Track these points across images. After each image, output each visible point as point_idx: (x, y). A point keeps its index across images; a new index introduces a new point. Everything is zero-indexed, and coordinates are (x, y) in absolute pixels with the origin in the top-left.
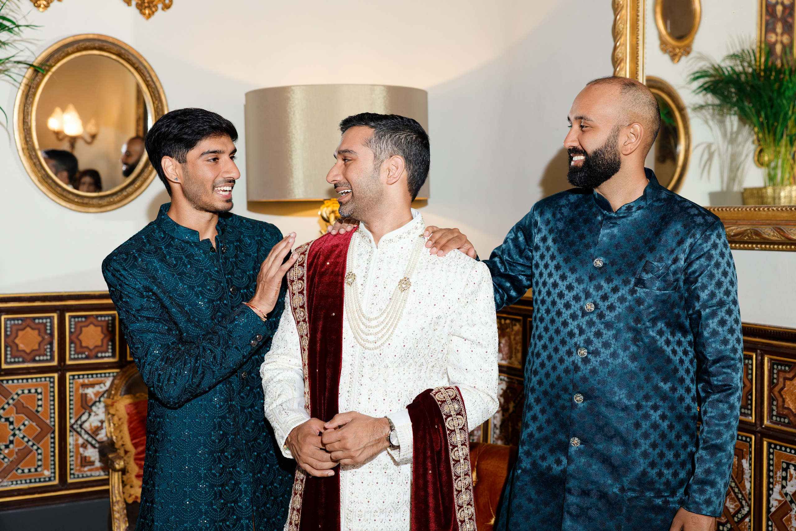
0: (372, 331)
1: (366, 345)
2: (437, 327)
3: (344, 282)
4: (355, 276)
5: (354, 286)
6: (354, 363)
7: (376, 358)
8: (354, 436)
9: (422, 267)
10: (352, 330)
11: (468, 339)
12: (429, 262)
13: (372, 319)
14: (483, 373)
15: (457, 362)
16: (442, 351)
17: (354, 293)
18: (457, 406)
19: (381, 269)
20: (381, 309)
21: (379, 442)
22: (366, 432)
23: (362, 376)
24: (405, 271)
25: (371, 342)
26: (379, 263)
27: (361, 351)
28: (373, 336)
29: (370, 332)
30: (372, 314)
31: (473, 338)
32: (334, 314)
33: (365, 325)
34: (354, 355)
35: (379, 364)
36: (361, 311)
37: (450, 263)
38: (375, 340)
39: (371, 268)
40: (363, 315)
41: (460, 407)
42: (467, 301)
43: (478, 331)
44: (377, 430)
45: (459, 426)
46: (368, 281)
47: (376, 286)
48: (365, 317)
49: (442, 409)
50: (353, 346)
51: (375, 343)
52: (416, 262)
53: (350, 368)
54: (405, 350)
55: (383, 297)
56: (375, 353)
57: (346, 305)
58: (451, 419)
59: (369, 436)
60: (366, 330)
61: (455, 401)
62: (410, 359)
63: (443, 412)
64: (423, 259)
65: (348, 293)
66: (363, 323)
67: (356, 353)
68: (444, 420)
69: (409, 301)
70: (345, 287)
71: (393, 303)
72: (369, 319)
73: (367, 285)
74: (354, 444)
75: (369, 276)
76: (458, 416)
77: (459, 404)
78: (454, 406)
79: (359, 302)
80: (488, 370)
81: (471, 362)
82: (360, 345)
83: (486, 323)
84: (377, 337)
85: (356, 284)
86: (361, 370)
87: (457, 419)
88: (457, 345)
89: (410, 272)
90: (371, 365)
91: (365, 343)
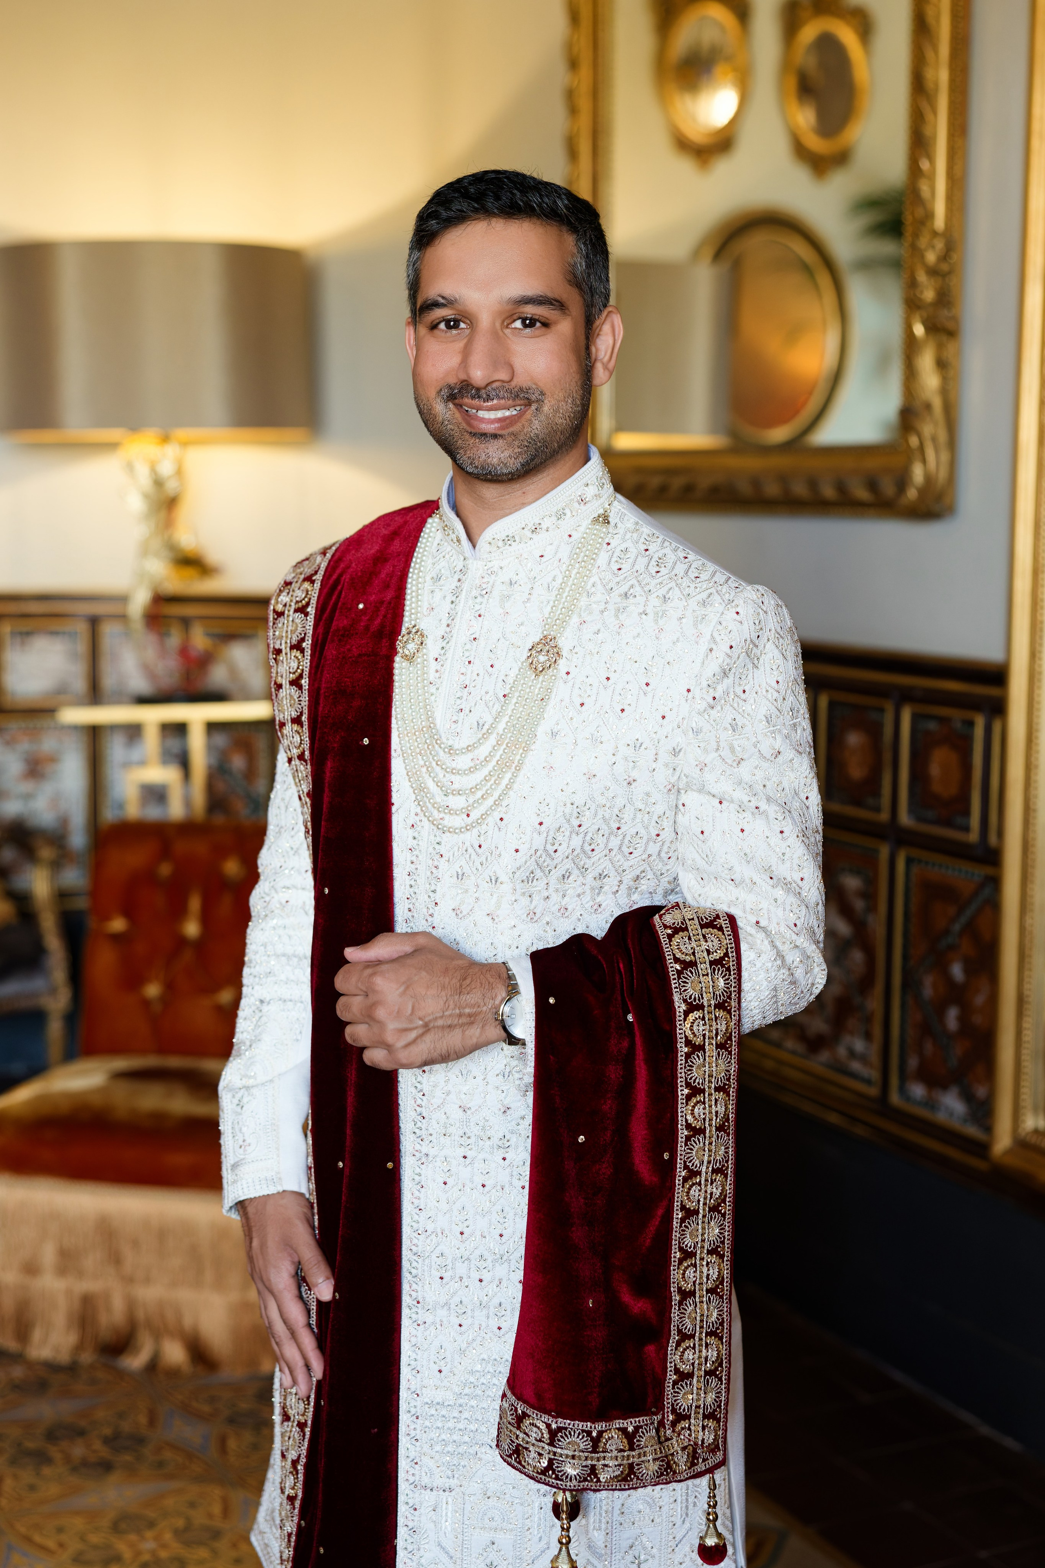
0: (460, 782)
1: (446, 822)
2: (634, 774)
3: (395, 653)
4: (423, 636)
5: (418, 664)
6: (417, 869)
7: (470, 855)
8: (402, 989)
9: (594, 606)
10: (410, 781)
11: (725, 799)
12: (613, 590)
13: (458, 752)
14: (779, 888)
15: (704, 863)
16: (658, 835)
17: (418, 683)
18: (721, 983)
19: (482, 617)
20: (481, 725)
21: (472, 1023)
22: (440, 988)
23: (436, 903)
24: (547, 619)
25: (458, 812)
26: (479, 599)
27: (432, 837)
28: (463, 798)
29: (456, 786)
30: (458, 738)
31: (740, 795)
32: (366, 741)
33: (444, 767)
34: (416, 848)
35: (475, 872)
36: (433, 731)
37: (668, 592)
38: (466, 806)
39: (459, 613)
40: (438, 742)
41: (728, 988)
42: (712, 695)
43: (754, 777)
44: (471, 990)
45: (717, 1037)
46: (452, 650)
47: (470, 662)
48: (442, 746)
49: (680, 984)
50: (413, 826)
51: (468, 815)
52: (579, 593)
53: (408, 883)
54: (545, 835)
55: (487, 693)
56: (468, 844)
57: (399, 716)
58: (699, 1017)
59: (445, 999)
60: (445, 780)
61: (719, 970)
62: (563, 860)
63: (681, 994)
64: (599, 582)
65: (404, 683)
66: (439, 763)
67: (420, 843)
68: (680, 1016)
69: (552, 702)
70: (396, 665)
71: (513, 707)
72: (451, 752)
73: (449, 661)
74: (398, 1012)
75: (455, 636)
76: (719, 1010)
77: (727, 979)
78: (713, 982)
79: (428, 707)
80: (789, 879)
81: (743, 861)
82: (429, 821)
83: (774, 756)
84: (471, 800)
85: (425, 657)
86: (432, 889)
87: (716, 1018)
88: (698, 817)
89: (558, 621)
90: (458, 875)
91: (442, 815)
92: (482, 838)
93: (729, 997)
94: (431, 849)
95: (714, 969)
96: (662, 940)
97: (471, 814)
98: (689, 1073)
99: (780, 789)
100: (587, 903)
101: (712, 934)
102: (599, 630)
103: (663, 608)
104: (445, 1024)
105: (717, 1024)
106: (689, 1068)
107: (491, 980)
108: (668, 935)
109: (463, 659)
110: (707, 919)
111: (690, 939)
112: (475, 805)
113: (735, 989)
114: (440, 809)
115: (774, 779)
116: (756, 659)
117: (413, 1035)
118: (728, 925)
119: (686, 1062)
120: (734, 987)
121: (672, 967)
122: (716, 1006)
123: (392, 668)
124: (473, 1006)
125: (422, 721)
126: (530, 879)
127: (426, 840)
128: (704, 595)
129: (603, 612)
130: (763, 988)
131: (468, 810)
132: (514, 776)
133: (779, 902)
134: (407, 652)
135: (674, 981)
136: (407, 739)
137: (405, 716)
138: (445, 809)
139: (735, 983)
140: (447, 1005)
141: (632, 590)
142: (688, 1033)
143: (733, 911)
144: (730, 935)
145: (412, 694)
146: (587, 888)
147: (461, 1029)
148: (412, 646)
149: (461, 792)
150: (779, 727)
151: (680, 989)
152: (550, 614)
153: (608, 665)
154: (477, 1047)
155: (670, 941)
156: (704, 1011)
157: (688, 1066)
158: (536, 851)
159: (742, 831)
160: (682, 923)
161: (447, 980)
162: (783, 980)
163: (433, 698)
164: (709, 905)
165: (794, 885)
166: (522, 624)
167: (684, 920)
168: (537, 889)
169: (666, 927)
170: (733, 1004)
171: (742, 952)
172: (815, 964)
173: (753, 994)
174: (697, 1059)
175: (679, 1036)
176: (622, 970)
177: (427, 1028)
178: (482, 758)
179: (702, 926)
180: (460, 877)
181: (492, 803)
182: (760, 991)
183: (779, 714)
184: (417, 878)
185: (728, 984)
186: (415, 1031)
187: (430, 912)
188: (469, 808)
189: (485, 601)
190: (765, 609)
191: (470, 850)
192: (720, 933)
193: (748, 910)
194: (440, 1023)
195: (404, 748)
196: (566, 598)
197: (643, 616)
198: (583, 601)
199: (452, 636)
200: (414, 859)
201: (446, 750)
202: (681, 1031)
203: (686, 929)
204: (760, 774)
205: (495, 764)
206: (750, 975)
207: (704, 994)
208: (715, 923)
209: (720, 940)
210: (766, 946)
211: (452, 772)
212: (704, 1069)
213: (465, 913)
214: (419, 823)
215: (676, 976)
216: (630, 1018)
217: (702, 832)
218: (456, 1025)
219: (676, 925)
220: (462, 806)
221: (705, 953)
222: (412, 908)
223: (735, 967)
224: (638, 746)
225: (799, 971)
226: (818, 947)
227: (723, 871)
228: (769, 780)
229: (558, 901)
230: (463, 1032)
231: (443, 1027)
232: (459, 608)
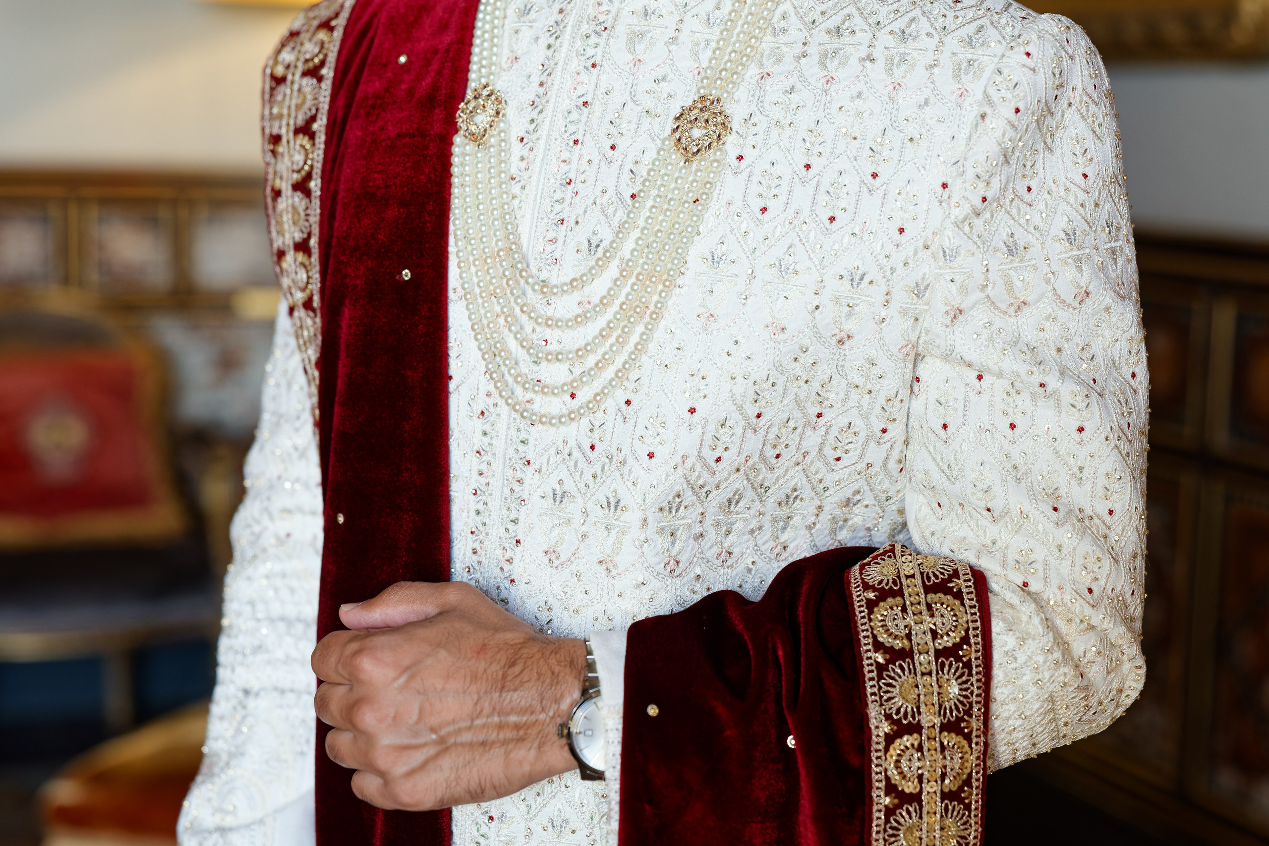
1: (536, 407)
2: (850, 326)
3: (454, 129)
4: (500, 103)
5: (492, 146)
6: (488, 484)
7: (576, 462)
8: (402, 680)
9: (784, 49)
10: (476, 339)
11: (990, 372)
12: (817, 24)
13: (555, 290)
14: (1068, 526)
15: (944, 479)
16: (884, 431)
17: (491, 177)
18: (954, 689)
19: (598, 67)
20: (594, 245)
21: (522, 740)
22: (468, 679)
23: (518, 541)
24: (705, 70)
25: (556, 391)
26: (594, 39)
27: (513, 432)
28: (565, 366)
29: (553, 347)
30: (556, 268)
31: (1014, 364)
32: (406, 274)
33: (532, 315)
34: (488, 449)
35: (584, 490)
36: (516, 256)
37: (909, 25)
38: (569, 380)
39: (561, 64)
40: (524, 274)
41: (966, 697)
42: (982, 193)
43: (1041, 334)
44: (522, 683)
45: (943, 780)
46: (547, 123)
47: (576, 142)
48: (530, 280)
49: (880, 688)
50: (483, 413)
51: (573, 396)
52: (760, 28)
53: (473, 507)
54: (699, 431)
55: (604, 192)
56: (572, 443)
57: (459, 233)
58: (913, 745)
59: (475, 697)
60: (534, 336)
61: (950, 665)
62: (729, 475)
63: (881, 705)
64: (791, 11)
65: (467, 179)
66: (525, 309)
67: (494, 442)
68: (878, 743)
69: (716, 206)
70: (456, 150)
71: (648, 214)
72: (545, 290)
73: (542, 142)
74: (395, 718)
75: (552, 100)
76: (949, 732)
77: (966, 682)
78: (940, 687)
79: (507, 217)
80: (1089, 511)
81: (1009, 478)
82: (508, 404)
83: (1079, 299)
84: (577, 371)
85: (503, 135)
86: (513, 516)
87: (943, 748)
88: (942, 400)
89: (724, 73)
90: (555, 495)
91: (529, 395)
92: (596, 434)
93: (968, 713)
94: (511, 452)
95: (943, 664)
96: (857, 610)
97: (579, 394)
98: (893, 839)
99: (1086, 355)
100: (764, 544)
101: (942, 604)
102: (792, 88)
103: (902, 50)
104: (475, 739)
105: (945, 758)
106: (891, 832)
107: (557, 669)
108: (869, 601)
109: (566, 136)
110: (936, 577)
111: (904, 610)
112: (584, 379)
113: (979, 699)
114: (527, 386)
115: (1077, 339)
116: (1049, 134)
117: (418, 757)
118: (972, 589)
119: (887, 821)
120: (977, 696)
121: (870, 658)
122: (944, 728)
123: (450, 154)
124: (522, 711)
125: (498, 241)
126: (674, 505)
127: (504, 437)
128: (971, 29)
129: (799, 58)
130: (1029, 696)
131: (573, 387)
132: (649, 331)
133: (1064, 551)
134: (473, 128)
135: (871, 683)
136: (473, 269)
137: (471, 231)
138: (534, 386)
139: (978, 688)
140: (479, 708)
141: (847, 23)
142: (893, 773)
143: (986, 565)
144: (974, 607)
145: (480, 197)
146: (766, 521)
147: (503, 750)
148: (482, 119)
149: (560, 357)
150: (1088, 251)
151: (881, 697)
152: (710, 61)
153: (808, 144)
154: (530, 780)
155: (871, 612)
156: (921, 735)
157: (891, 828)
158: (684, 458)
159: (1013, 426)
160: (895, 582)
161: (482, 665)
162: (1065, 684)
163: (516, 202)
164: (946, 551)
165: (1096, 520)
166: (664, 78)
167: (899, 577)
168: (686, 521)
169: (866, 587)
170: (975, 724)
171: (994, 635)
172: (1125, 658)
173: (1012, 707)
174: (907, 817)
175: (875, 777)
176: (782, 661)
177: (444, 746)
178: (596, 300)
179: (928, 590)
180: (558, 499)
181: (613, 375)
182: (1026, 702)
183: (1087, 228)
184: (489, 500)
185: (966, 690)
186: (425, 750)
187: (508, 555)
188: (575, 384)
189: (602, 42)
190: (1070, 51)
191: (576, 454)
192: (957, 602)
193: (1011, 562)
194: (466, 737)
195: (466, 286)
196: (738, 35)
197: (868, 64)
198: (768, 42)
199: (547, 102)
200: (484, 467)
201: (537, 287)
202: (877, 770)
203: (900, 593)
204: (1053, 332)
205: (618, 308)
206: (1006, 675)
207: (923, 707)
208: (951, 585)
209: (955, 615)
210: (1036, 625)
211: (546, 323)
212: (918, 834)
213: (563, 558)
214: (492, 409)
215: (874, 674)
216: (791, 742)
217: (945, 426)
218: (493, 743)
219: (884, 584)
220: (563, 381)
221: (929, 637)
222: (478, 549)
223: (979, 662)
224: (857, 279)
225: (1095, 668)
226: (1130, 629)
227: (973, 494)
228: (1067, 340)
229: (719, 539)
230: (507, 754)
231: (471, 745)
232: (561, 55)
